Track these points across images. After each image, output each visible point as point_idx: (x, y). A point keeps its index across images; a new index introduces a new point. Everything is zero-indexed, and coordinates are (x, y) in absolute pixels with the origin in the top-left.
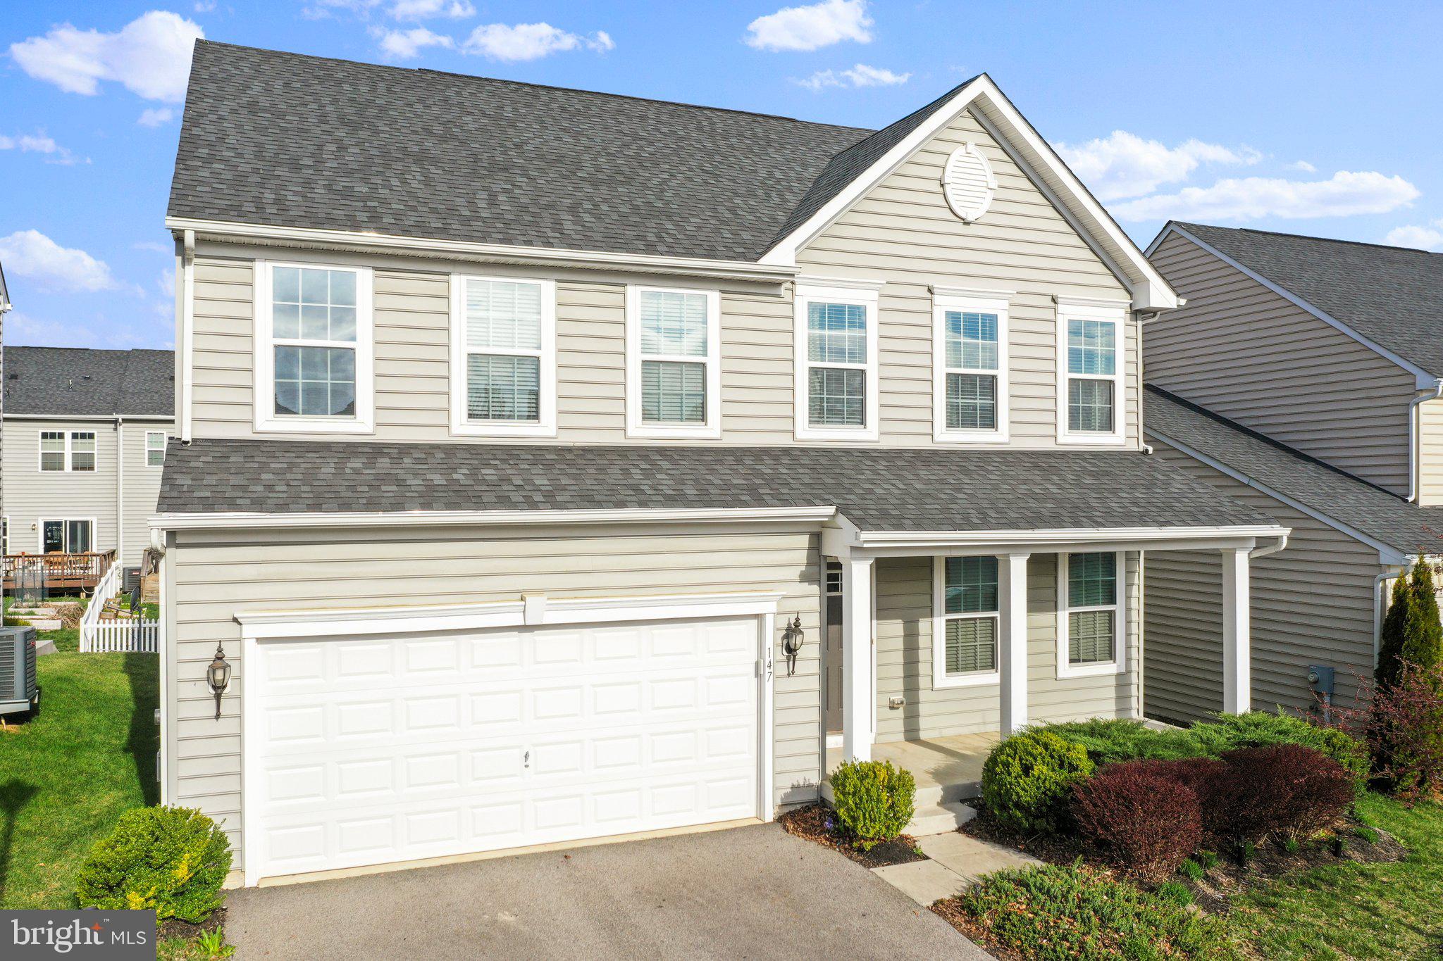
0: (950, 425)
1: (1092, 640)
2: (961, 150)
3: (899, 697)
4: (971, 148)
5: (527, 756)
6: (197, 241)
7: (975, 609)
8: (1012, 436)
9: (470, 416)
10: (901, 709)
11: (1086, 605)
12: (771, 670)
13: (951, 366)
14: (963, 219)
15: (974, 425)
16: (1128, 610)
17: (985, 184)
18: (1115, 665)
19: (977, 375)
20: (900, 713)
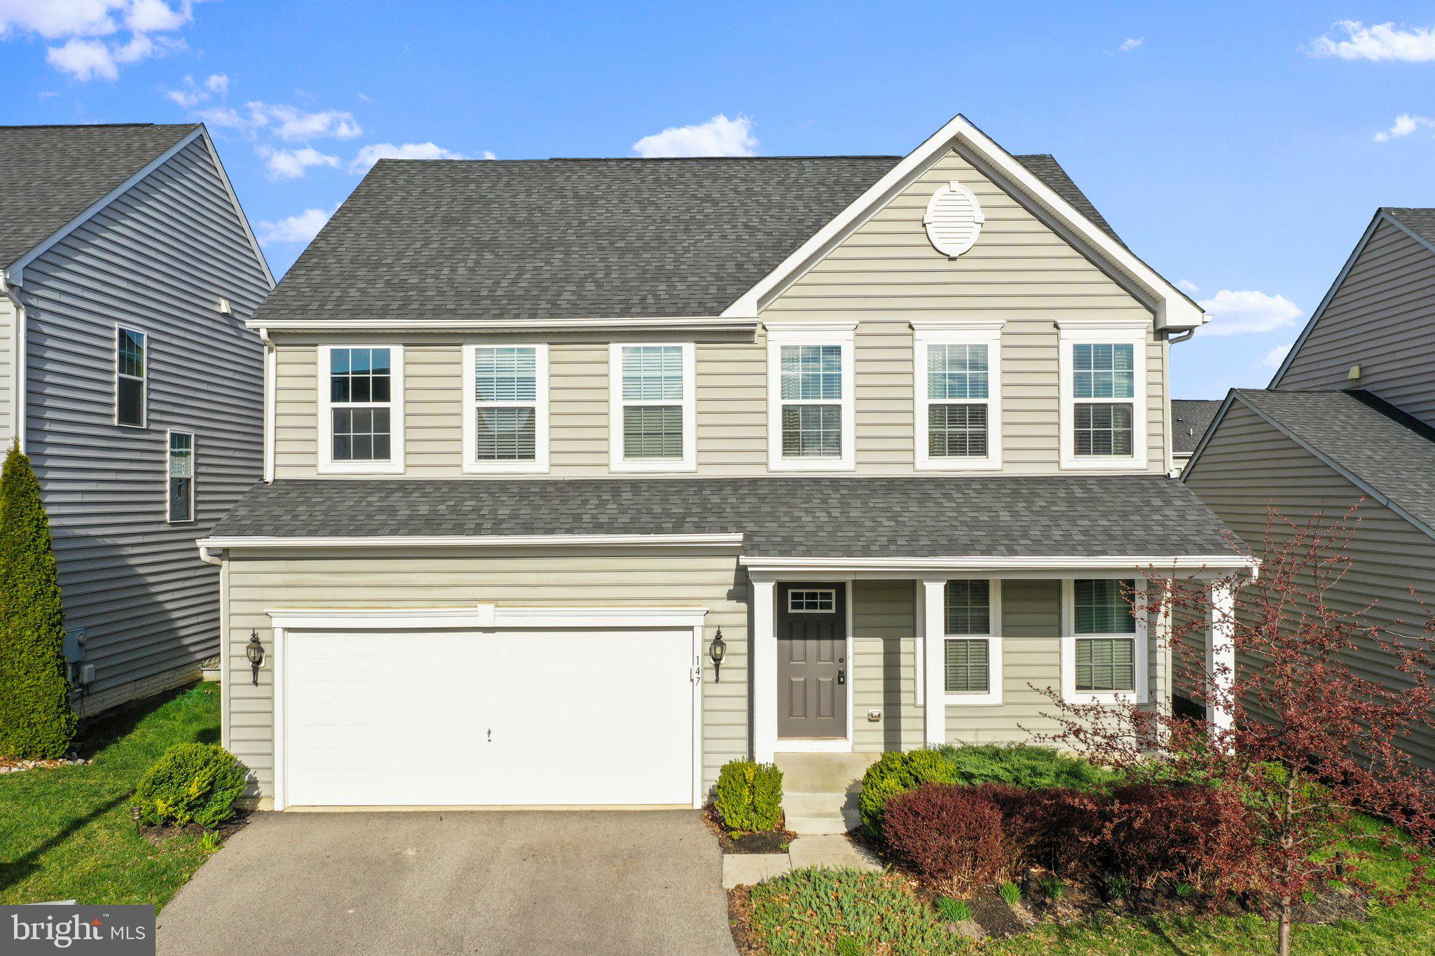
0: (932, 453)
1: (1110, 668)
2: (945, 189)
3: (879, 710)
4: (955, 186)
5: (489, 732)
6: (269, 334)
7: (965, 632)
8: (1005, 462)
9: (480, 457)
10: (882, 721)
11: (1097, 632)
12: (700, 676)
13: (935, 397)
14: (948, 256)
15: (963, 453)
16: (1152, 639)
17: (972, 219)
18: (1135, 695)
19: (966, 405)
20: (880, 725)
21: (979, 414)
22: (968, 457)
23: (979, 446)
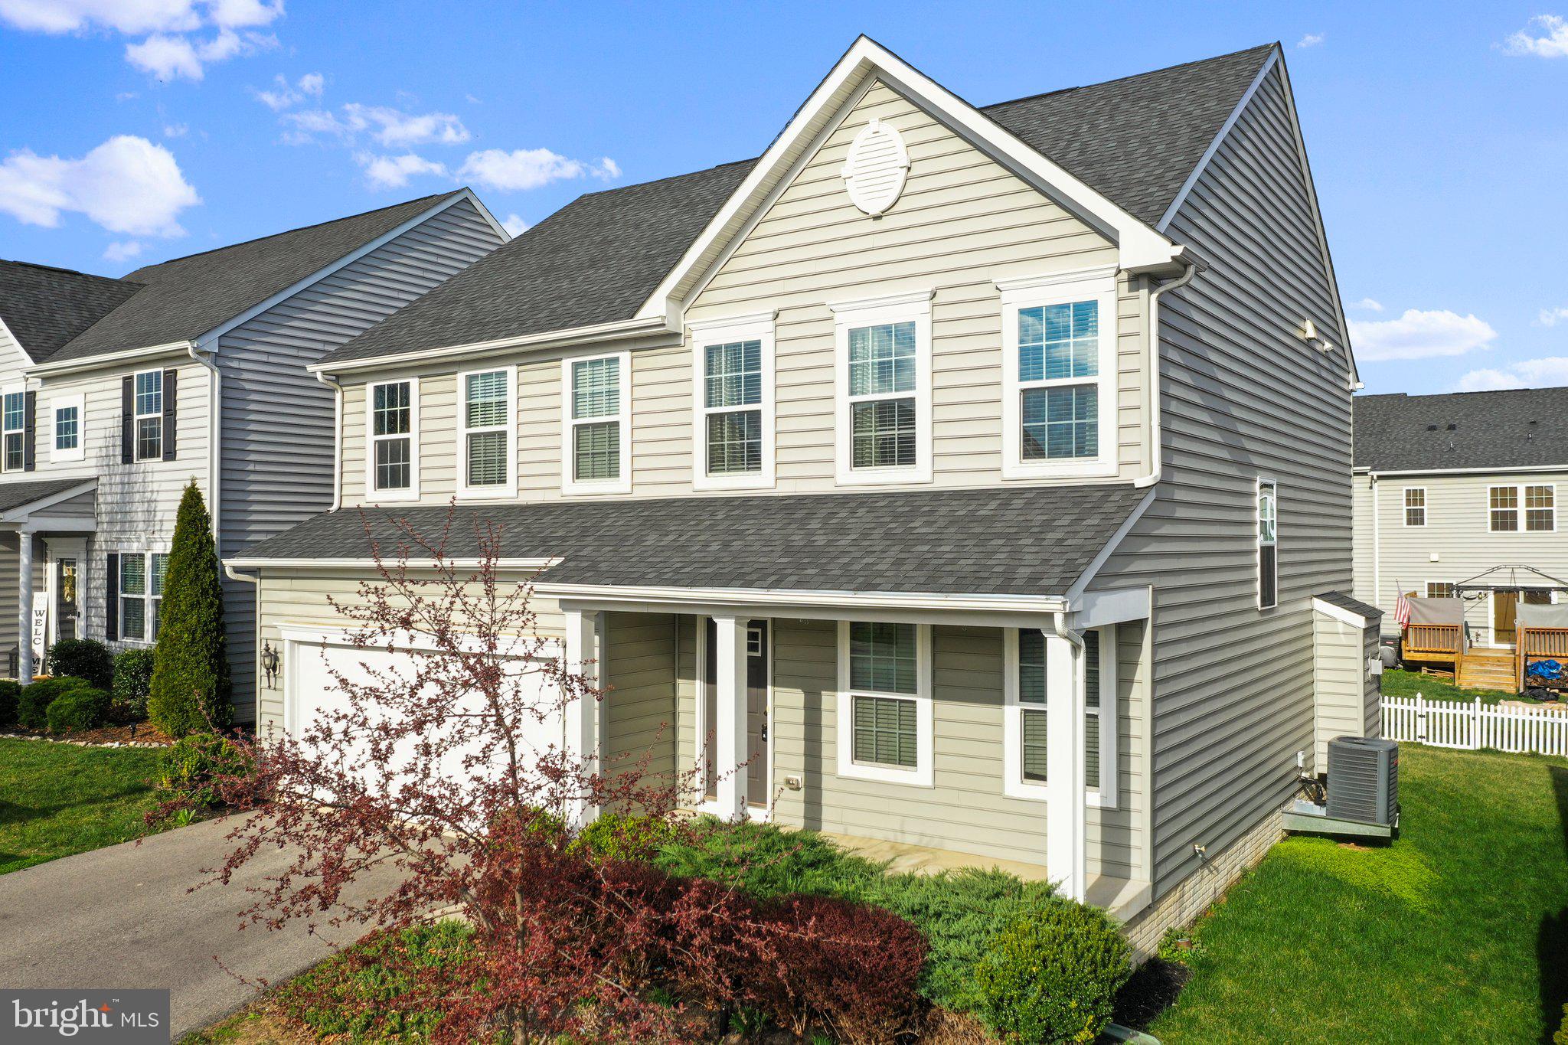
0: (856, 463)
8: (935, 472)
10: (801, 791)
14: (872, 215)
15: (892, 462)
16: (1124, 718)
17: (896, 164)
18: (1098, 794)
19: (894, 401)
20: (800, 795)
21: (906, 412)
22: (896, 466)
23: (906, 453)
